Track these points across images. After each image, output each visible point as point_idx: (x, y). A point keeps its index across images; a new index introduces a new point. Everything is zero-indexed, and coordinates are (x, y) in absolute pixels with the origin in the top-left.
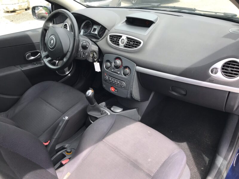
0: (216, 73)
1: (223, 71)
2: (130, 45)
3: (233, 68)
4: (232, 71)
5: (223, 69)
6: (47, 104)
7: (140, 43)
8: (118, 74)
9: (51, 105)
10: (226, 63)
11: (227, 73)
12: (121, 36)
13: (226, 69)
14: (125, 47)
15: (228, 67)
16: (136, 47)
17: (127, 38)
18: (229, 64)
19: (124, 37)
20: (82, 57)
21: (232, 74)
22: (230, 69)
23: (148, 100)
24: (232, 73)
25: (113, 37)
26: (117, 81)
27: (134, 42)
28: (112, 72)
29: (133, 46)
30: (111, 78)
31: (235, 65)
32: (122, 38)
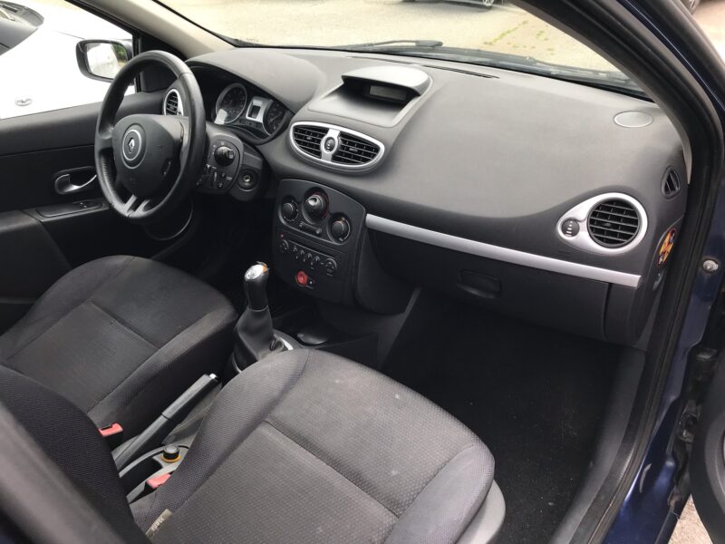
0: (574, 233)
1: (591, 228)
2: (349, 156)
3: (618, 219)
4: (616, 227)
5: (591, 221)
6: (113, 320)
7: (377, 150)
8: (319, 235)
9: (124, 323)
10: (600, 206)
11: (602, 232)
12: (326, 131)
13: (600, 223)
14: (336, 158)
15: (605, 216)
16: (365, 160)
17: (342, 135)
18: (609, 209)
19: (334, 133)
20: (215, 187)
21: (616, 237)
22: (609, 222)
23: (402, 311)
24: (615, 234)
25: (304, 132)
26: (314, 255)
28: (302, 229)
29: (358, 158)
30: (297, 247)
31: (621, 211)
32: (328, 135)
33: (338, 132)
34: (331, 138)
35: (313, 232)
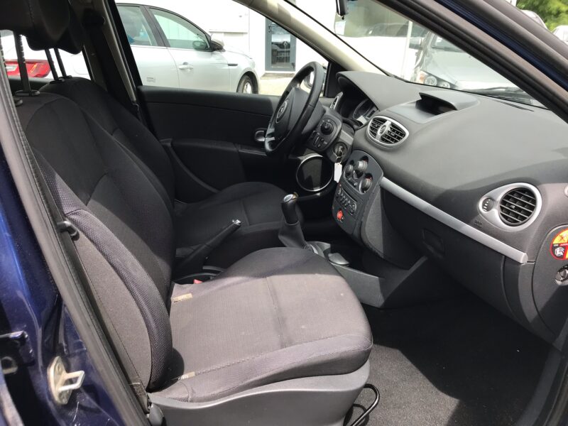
0: (488, 209)
1: (501, 207)
2: (389, 138)
3: (524, 204)
5: (503, 202)
7: (405, 135)
8: (355, 186)
10: (512, 192)
11: (508, 212)
12: (384, 121)
13: (509, 205)
14: (383, 139)
15: (515, 201)
16: (396, 141)
17: (393, 125)
18: (520, 196)
19: (388, 124)
20: (316, 146)
22: (515, 205)
23: (408, 269)
24: (517, 216)
26: (349, 199)
27: (398, 133)
28: (349, 181)
29: (392, 140)
30: (344, 193)
32: (384, 124)
33: (390, 123)
34: (385, 126)
35: (353, 185)
